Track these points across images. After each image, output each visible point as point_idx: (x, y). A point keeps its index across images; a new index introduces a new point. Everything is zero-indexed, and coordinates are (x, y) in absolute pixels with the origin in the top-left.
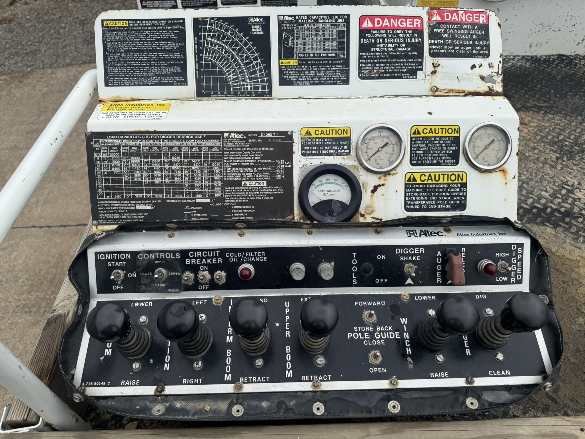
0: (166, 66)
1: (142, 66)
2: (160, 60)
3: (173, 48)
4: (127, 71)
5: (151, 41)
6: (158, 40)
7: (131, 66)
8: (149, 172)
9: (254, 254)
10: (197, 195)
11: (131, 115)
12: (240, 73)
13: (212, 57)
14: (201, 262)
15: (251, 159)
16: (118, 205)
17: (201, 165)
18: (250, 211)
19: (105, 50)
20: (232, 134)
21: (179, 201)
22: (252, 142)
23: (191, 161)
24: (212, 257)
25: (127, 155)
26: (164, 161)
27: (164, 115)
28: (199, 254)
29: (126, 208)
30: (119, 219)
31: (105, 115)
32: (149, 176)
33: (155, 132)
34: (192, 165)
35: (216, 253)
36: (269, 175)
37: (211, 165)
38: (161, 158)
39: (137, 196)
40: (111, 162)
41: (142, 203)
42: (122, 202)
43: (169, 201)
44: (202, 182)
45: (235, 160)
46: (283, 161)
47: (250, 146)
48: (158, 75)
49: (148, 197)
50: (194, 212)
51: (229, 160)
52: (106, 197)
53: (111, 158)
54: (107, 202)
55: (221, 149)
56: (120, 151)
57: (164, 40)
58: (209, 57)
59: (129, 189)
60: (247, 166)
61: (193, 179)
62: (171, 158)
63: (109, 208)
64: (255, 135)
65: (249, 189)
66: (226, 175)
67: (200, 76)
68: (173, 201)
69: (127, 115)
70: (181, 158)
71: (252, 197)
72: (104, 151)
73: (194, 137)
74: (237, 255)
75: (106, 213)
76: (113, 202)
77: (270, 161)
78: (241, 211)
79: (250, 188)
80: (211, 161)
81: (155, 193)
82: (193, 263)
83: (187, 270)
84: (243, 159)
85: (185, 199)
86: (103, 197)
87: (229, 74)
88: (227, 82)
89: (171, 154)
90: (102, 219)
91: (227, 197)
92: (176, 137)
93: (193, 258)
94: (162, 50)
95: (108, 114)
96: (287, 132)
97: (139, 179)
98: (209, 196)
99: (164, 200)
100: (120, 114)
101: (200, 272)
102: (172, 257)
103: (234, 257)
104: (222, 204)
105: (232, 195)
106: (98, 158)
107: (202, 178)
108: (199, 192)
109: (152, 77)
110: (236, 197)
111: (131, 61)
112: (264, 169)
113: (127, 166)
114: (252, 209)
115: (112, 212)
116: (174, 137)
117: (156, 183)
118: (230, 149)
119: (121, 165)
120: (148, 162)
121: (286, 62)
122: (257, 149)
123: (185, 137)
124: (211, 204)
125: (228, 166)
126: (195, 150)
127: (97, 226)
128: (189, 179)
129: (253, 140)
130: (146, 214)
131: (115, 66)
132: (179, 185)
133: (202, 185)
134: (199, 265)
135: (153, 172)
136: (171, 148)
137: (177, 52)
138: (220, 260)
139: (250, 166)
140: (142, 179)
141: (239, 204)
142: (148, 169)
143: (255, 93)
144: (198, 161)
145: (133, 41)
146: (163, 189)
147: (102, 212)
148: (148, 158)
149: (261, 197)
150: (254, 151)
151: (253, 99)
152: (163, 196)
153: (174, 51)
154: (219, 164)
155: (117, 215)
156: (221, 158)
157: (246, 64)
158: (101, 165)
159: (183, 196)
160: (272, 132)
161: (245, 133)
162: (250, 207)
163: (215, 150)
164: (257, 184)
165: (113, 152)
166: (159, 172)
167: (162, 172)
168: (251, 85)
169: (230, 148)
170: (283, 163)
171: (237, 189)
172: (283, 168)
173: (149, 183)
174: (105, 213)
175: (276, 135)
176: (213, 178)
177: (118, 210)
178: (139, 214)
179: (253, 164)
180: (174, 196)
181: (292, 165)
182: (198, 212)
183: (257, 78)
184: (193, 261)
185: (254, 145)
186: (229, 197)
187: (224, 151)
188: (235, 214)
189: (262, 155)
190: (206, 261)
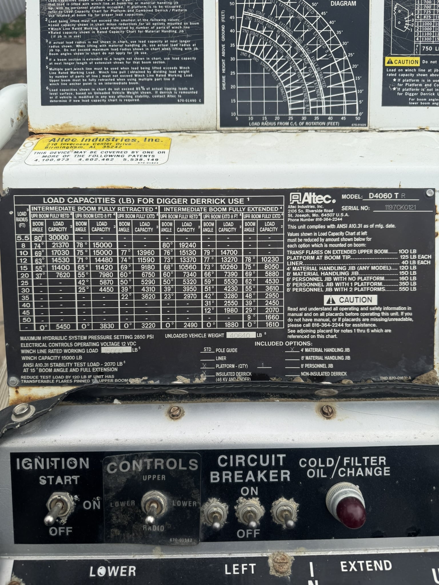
0: (162, 66)
1: (116, 66)
2: (151, 54)
3: (178, 30)
4: (85, 75)
5: (134, 17)
6: (148, 16)
7: (93, 66)
8: (130, 276)
9: (361, 461)
10: (229, 324)
11: (94, 157)
12: (308, 80)
13: (253, 49)
14: (244, 478)
15: (346, 248)
16: (63, 345)
17: (240, 259)
18: (340, 358)
19: (44, 34)
20: (306, 194)
21: (192, 335)
22: (349, 212)
23: (219, 253)
24: (269, 468)
25: (86, 238)
26: (163, 253)
27: (162, 158)
28: (240, 459)
29: (80, 351)
30: (65, 374)
31: (40, 157)
32: (130, 283)
33: (146, 191)
34: (219, 260)
35: (277, 460)
36: (384, 282)
37: (260, 260)
38: (157, 245)
39: (104, 326)
40: (50, 253)
41: (113, 341)
42: (71, 338)
43: (169, 336)
44: (240, 296)
45: (311, 249)
46: (415, 251)
47: (345, 221)
48: (145, 84)
49: (126, 328)
50: (220, 358)
51: (297, 249)
52: (38, 327)
53: (50, 245)
54: (39, 338)
55: (283, 226)
56: (70, 231)
57: (159, 16)
58: (247, 48)
59: (88, 312)
60: (337, 261)
61: (221, 289)
62: (178, 245)
63: (44, 351)
64: (356, 197)
65: (339, 312)
66: (291, 281)
67: (228, 86)
68: (178, 336)
69: (86, 156)
70: (198, 245)
71: (345, 328)
72: (35, 230)
73: (226, 201)
74: (324, 462)
75: (38, 361)
76: (53, 338)
77: (386, 251)
78: (320, 358)
79: (342, 309)
80: (261, 252)
81: (142, 319)
82: (227, 480)
83: (211, 496)
84: (328, 248)
85: (202, 332)
86: (31, 327)
87: (286, 83)
88: (281, 98)
89: (178, 238)
90: (29, 374)
91: (291, 328)
92: (189, 202)
93: (227, 468)
94: (155, 35)
95: (48, 154)
96: (424, 190)
97: (109, 290)
98: (254, 325)
99: (159, 334)
100: (72, 154)
101: (241, 499)
102: (180, 468)
103: (317, 467)
104: (281, 344)
105: (302, 323)
106: (23, 245)
107: (240, 289)
108: (234, 318)
109: (135, 86)
110: (311, 328)
111: (94, 57)
112: (373, 268)
113: (86, 261)
114: (344, 354)
115: (49, 358)
116: (185, 201)
117: (145, 297)
118: (300, 227)
119: (72, 260)
120: (129, 254)
121: (397, 61)
122: (360, 226)
123: (209, 201)
124: (257, 344)
125: (296, 263)
126: (228, 228)
127: (17, 387)
128: (213, 290)
129: (350, 208)
130: (121, 364)
131: (63, 66)
132: (192, 303)
133: (240, 303)
134: (240, 485)
135: (138, 275)
136: (179, 224)
137: (184, 38)
138: (286, 475)
139: (342, 262)
140: (116, 289)
141: (316, 343)
142: (130, 268)
143: (335, 119)
144: (234, 251)
145: (100, 18)
146: (158, 311)
147: (30, 358)
148: (129, 245)
149: (365, 328)
150: (352, 230)
151: (331, 130)
152: (158, 325)
153: (179, 37)
154: (275, 258)
155: (60, 365)
156: (280, 244)
157: (320, 64)
158: (29, 261)
159: (199, 325)
160: (392, 191)
161: (335, 192)
162: (340, 350)
163: (269, 228)
164: (356, 300)
165: (56, 232)
166: (152, 275)
167: (157, 275)
168: (327, 103)
169: (302, 223)
170: (415, 257)
171: (313, 312)
172: (415, 268)
173: (130, 297)
174: (34, 362)
175: (399, 197)
176: (263, 288)
177: (63, 354)
178: (106, 364)
179: (348, 257)
180: (181, 325)
181: (433, 260)
182: (231, 358)
183: (341, 90)
184: (227, 476)
185: (352, 218)
186: (296, 329)
187: (287, 230)
188: (307, 365)
189: (369, 239)
190: (256, 476)
